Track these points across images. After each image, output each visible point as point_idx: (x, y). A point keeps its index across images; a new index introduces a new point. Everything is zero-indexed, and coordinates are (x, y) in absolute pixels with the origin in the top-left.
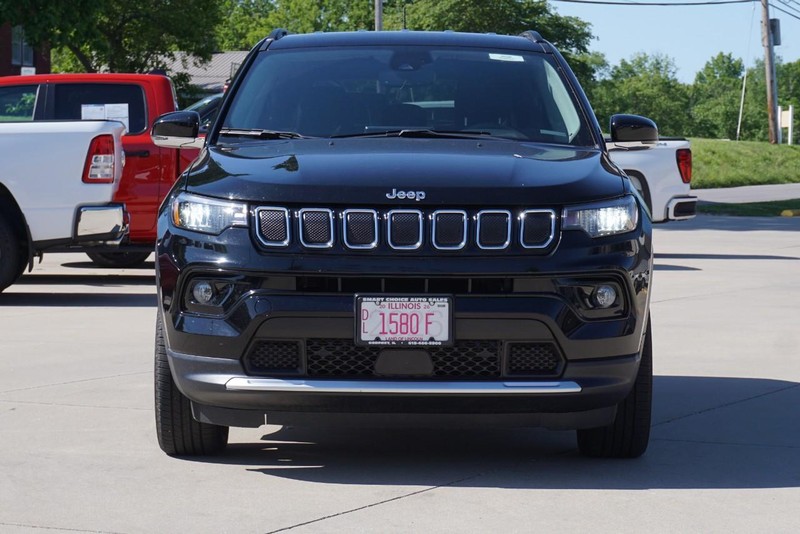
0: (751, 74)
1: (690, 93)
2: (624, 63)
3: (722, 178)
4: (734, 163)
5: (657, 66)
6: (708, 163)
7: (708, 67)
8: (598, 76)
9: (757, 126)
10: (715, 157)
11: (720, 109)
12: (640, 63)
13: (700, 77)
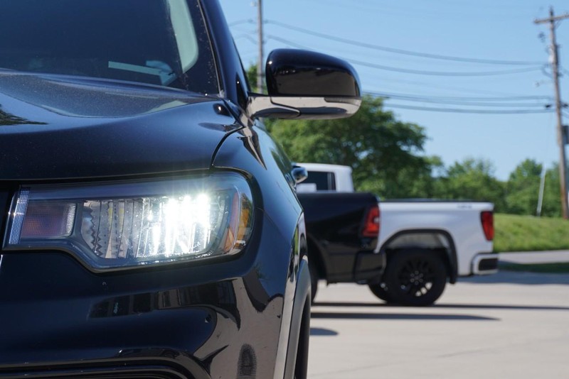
0: (549, 174)
1: (505, 187)
2: (457, 164)
3: (526, 245)
4: (536, 234)
5: (481, 167)
6: (515, 234)
7: (518, 169)
8: (435, 173)
9: (553, 210)
10: (521, 230)
11: (527, 198)
12: (468, 164)
13: (513, 176)
